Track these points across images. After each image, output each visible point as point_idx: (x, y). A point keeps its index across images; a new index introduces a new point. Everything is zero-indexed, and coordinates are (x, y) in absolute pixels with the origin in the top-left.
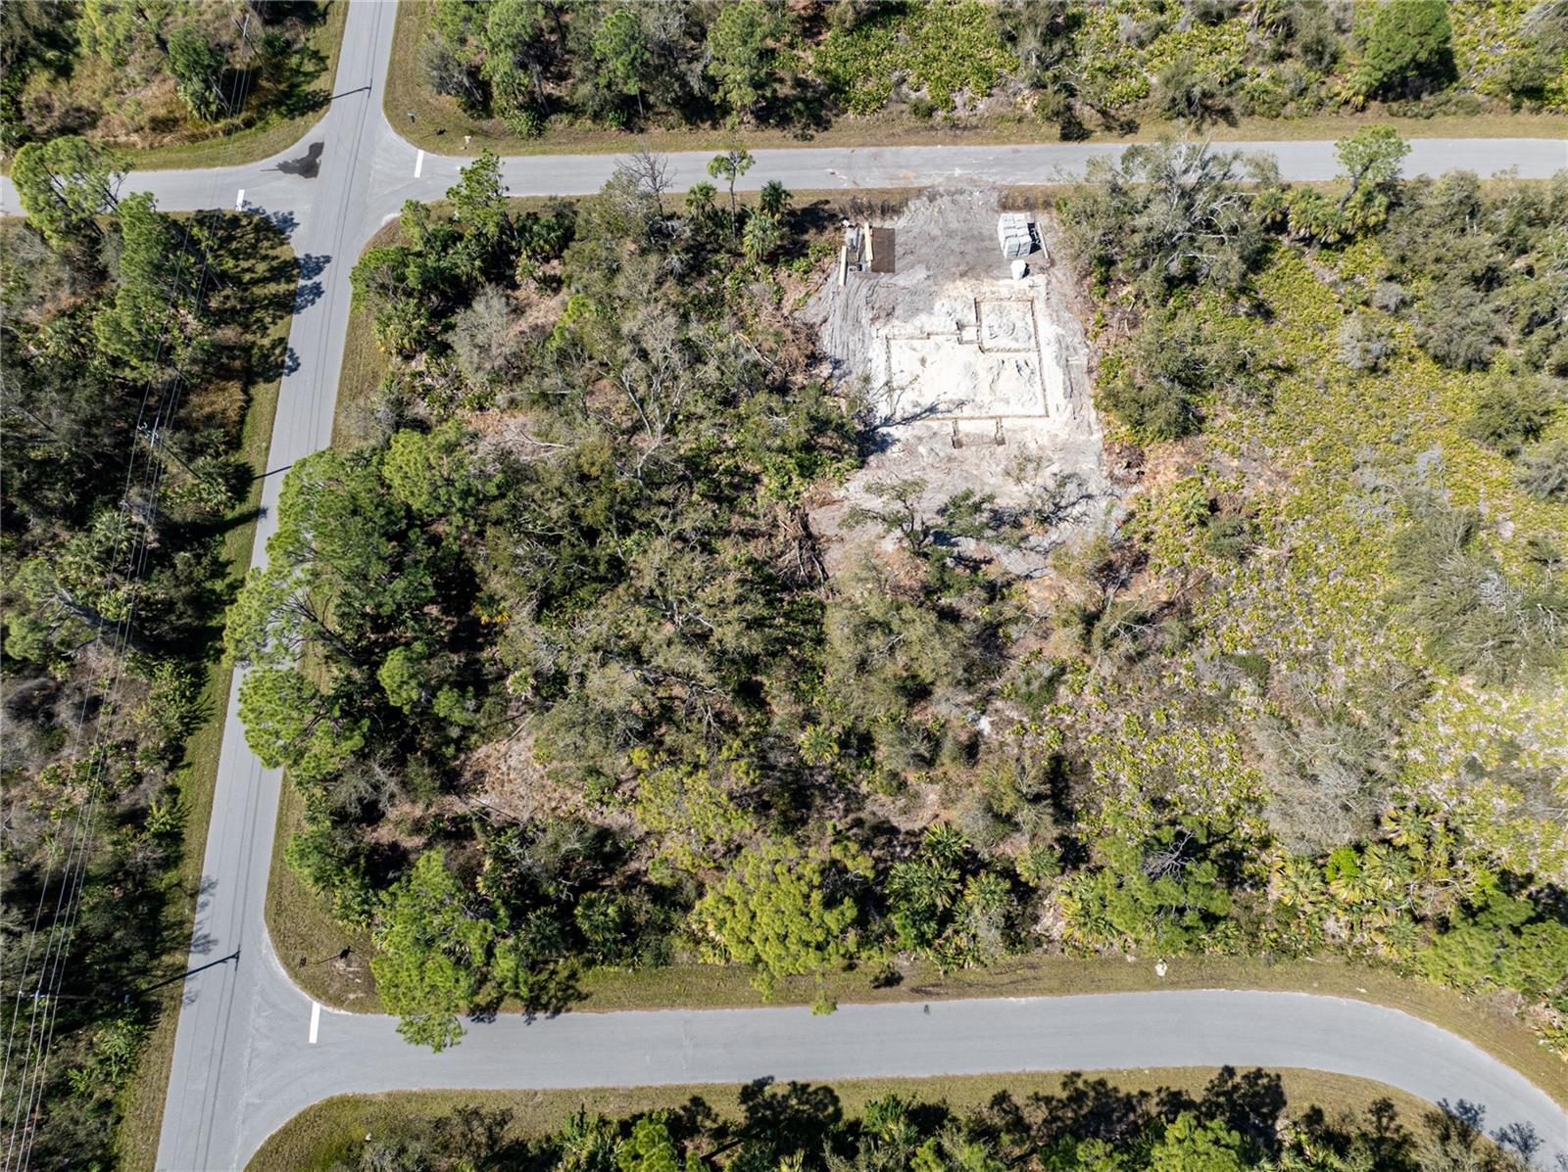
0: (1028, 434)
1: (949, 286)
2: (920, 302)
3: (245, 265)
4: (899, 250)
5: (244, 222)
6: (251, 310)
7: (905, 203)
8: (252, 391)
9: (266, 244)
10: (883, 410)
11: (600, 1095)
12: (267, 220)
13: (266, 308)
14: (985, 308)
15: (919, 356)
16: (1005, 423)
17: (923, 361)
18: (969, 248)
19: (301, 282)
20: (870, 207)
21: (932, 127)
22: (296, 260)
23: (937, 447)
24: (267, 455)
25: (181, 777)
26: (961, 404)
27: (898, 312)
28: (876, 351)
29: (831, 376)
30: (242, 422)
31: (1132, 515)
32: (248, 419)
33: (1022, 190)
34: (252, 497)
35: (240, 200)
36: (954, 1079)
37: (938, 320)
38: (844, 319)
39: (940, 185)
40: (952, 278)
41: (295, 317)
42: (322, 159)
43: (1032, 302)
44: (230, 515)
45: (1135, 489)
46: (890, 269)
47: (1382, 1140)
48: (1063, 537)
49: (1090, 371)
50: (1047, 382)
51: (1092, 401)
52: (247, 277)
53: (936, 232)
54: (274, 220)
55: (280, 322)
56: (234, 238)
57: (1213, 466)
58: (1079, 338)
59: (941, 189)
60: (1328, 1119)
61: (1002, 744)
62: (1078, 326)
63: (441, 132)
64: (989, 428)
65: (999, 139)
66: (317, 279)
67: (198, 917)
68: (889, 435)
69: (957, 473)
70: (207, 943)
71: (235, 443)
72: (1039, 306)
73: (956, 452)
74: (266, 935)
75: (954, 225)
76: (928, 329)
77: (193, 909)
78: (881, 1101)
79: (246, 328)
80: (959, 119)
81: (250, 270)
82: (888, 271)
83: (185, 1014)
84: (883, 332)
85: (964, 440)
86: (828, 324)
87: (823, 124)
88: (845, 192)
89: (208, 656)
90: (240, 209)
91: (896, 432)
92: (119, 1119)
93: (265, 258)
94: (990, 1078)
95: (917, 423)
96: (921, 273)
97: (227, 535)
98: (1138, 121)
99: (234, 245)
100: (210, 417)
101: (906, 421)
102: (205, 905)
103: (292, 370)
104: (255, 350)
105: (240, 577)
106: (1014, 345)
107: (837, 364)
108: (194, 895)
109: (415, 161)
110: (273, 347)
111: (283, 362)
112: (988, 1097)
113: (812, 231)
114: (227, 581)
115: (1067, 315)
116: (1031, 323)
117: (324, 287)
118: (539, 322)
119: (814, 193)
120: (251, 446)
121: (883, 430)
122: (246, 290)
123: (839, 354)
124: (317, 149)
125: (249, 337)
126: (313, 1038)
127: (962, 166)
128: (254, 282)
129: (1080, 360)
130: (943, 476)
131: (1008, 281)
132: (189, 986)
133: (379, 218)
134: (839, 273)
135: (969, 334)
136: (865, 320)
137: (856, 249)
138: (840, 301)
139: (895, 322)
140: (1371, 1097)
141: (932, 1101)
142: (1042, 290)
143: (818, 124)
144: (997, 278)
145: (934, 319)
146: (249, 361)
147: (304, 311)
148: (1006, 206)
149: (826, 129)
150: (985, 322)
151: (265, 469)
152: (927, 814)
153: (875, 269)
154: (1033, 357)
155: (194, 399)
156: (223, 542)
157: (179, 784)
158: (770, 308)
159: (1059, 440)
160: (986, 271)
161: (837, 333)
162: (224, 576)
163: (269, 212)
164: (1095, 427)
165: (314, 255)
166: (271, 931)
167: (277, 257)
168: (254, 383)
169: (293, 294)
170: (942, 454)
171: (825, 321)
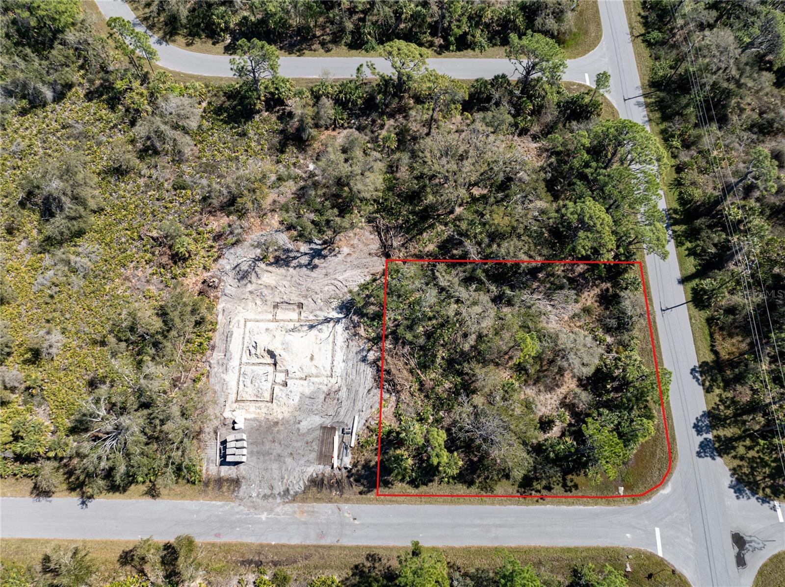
0: (259, 310)
1: (286, 415)
2: (307, 404)
3: (752, 454)
4: (315, 446)
5: (768, 491)
6: (735, 415)
7: (307, 488)
8: (713, 357)
9: (746, 470)
10: (340, 327)
11: (476, 57)
12: (754, 493)
13: (726, 418)
14: (267, 396)
15: (314, 362)
16: (270, 317)
17: (312, 358)
18: (267, 446)
19: (710, 436)
20: (331, 486)
21: (275, 564)
22: (720, 456)
23: (312, 304)
24: (690, 315)
25: (673, 162)
26: (293, 330)
27: (322, 397)
28: (340, 367)
29: (369, 350)
30: (711, 335)
31: (215, 261)
32: (709, 338)
33: (221, 497)
34: (689, 291)
35: (779, 511)
36: (344, 57)
37: (298, 388)
38: (357, 391)
39: (278, 506)
40: (285, 422)
41: (705, 409)
42: (732, 551)
43: (237, 401)
44: (697, 281)
45: (209, 274)
46: (324, 428)
47: (194, 36)
48: (254, 251)
49: (213, 348)
50: (241, 343)
51: (218, 327)
52: (748, 442)
53: (289, 460)
54: (747, 492)
55: (714, 406)
56: (769, 476)
57: (162, 286)
58: (213, 371)
59: (279, 500)
60: (211, 42)
61: (305, 159)
62: (212, 380)
63: (650, 576)
64: (281, 314)
65: (227, 548)
66: (701, 439)
67: (645, 113)
68: (338, 313)
69: (304, 288)
70: (639, 104)
71: (710, 321)
72: (232, 397)
73: (302, 301)
74: (616, 106)
75: (275, 466)
76: (305, 383)
77: (648, 115)
78: (372, 52)
79: (734, 402)
80: (254, 572)
81: (749, 448)
82: (325, 427)
83: (639, 84)
84: (333, 380)
85: (296, 307)
86: (367, 388)
87: (357, 570)
88: (347, 501)
89: (681, 212)
90: (776, 503)
91: (334, 315)
92: (650, 56)
93: (742, 458)
94: (331, 56)
95: (321, 318)
96: (305, 425)
97: (694, 270)
98: (118, 566)
99: (767, 470)
100: (731, 336)
101: (327, 320)
102: (644, 117)
103: (693, 371)
104: (721, 384)
105: (679, 248)
106: (255, 368)
107: (364, 360)
108: (650, 120)
109: (663, 545)
110: (711, 386)
111: (701, 376)
112: (332, 52)
113: (373, 463)
114: (685, 247)
115: (217, 388)
116: (241, 383)
117: (694, 431)
118: (548, 396)
119: (370, 501)
120: (701, 321)
121: (341, 316)
122: (745, 431)
123: (363, 366)
124: (741, 562)
125: (730, 395)
126: (586, 75)
127: (260, 522)
128: (740, 438)
129: (216, 356)
130: (312, 287)
131: (249, 416)
132: (641, 92)
133: (674, 491)
134: (358, 427)
135: (281, 377)
136: (344, 389)
137: (344, 446)
138: (359, 405)
139: (325, 389)
140: (194, 47)
141: (354, 52)
142: (228, 409)
143: (362, 572)
144: (255, 419)
145: (301, 389)
146: (722, 376)
147: (701, 413)
148: (236, 482)
149: (356, 567)
150: (269, 385)
151: (688, 306)
152: (342, 135)
153: (333, 429)
154: (244, 360)
155: (744, 346)
156: (695, 266)
157: (673, 160)
158: (403, 397)
159: (243, 305)
160: (260, 426)
161: (362, 381)
162: (688, 249)
163: (753, 500)
164: (220, 310)
165: (709, 459)
166: (614, 107)
167: (735, 457)
168: (713, 362)
169: (712, 427)
170: (310, 299)
171: (369, 391)
